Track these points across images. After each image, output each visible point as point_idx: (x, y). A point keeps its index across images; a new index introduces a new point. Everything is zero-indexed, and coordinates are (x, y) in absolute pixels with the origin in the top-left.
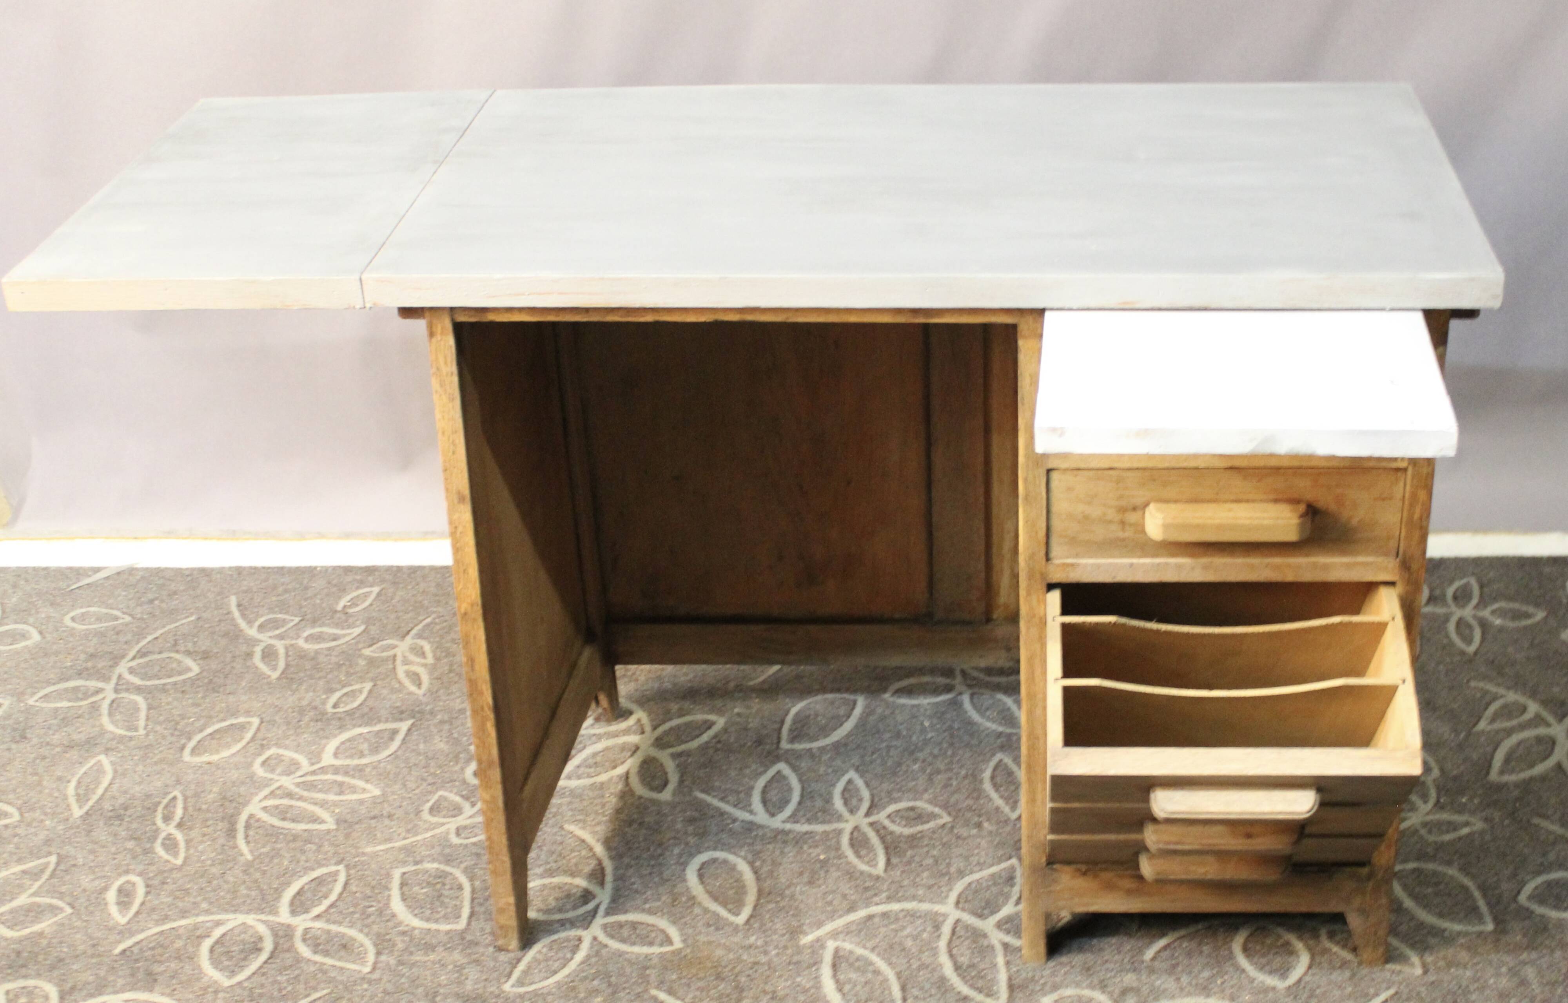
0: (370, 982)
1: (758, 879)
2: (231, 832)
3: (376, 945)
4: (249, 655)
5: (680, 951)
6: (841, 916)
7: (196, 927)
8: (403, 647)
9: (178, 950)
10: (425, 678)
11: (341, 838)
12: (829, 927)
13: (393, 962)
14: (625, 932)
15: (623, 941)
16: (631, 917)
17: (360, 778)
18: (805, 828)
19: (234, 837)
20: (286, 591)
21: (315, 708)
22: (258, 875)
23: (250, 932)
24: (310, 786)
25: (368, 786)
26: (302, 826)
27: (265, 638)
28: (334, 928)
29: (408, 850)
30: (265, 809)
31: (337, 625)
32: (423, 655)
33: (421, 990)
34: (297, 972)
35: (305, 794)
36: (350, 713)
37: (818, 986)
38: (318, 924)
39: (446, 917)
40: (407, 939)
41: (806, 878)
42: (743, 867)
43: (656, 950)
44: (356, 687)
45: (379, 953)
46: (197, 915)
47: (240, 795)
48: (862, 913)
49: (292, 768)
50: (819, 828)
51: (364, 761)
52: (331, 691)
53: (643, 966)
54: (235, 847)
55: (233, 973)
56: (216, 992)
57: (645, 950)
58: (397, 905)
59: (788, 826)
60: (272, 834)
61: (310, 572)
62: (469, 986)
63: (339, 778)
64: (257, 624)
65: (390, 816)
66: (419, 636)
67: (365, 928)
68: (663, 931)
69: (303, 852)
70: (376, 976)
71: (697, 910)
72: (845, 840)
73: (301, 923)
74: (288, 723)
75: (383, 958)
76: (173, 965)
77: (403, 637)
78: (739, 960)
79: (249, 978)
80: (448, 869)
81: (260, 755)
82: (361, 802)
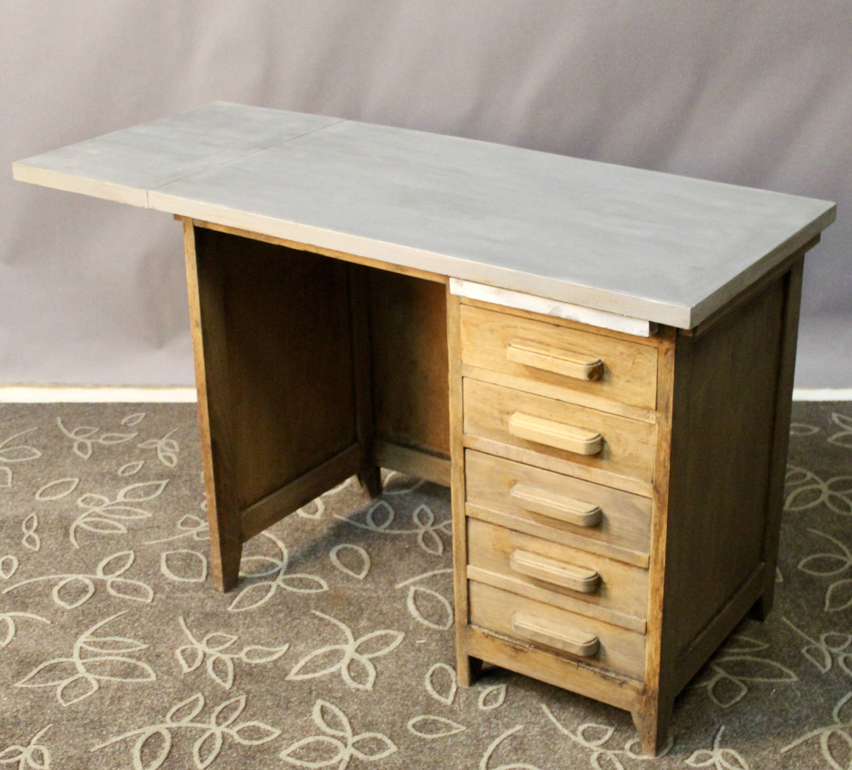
0: (151, 607)
1: (371, 558)
2: (67, 534)
3: (153, 589)
4: (71, 447)
5: (327, 592)
6: (418, 575)
7: (49, 581)
8: (161, 443)
9: (40, 591)
10: (175, 460)
11: (130, 537)
12: (411, 580)
13: (163, 597)
14: (296, 583)
15: (294, 586)
16: (298, 575)
17: (140, 508)
18: (398, 532)
19: (68, 537)
20: (89, 415)
21: (111, 473)
22: (83, 556)
23: (81, 583)
24: (112, 512)
25: (145, 512)
26: (106, 532)
27: (80, 439)
28: (129, 581)
29: (170, 544)
30: (85, 523)
31: (122, 432)
32: (173, 447)
33: (180, 610)
34: (109, 602)
35: (109, 516)
36: (132, 476)
37: (405, 607)
38: (120, 580)
39: (193, 576)
40: (171, 586)
41: (398, 557)
42: (362, 552)
43: (313, 591)
44: (134, 463)
45: (155, 593)
46: (49, 575)
47: (71, 516)
48: (430, 574)
49: (99, 503)
50: (405, 532)
51: (141, 500)
52: (120, 465)
53: (307, 598)
54: (69, 542)
55: (72, 603)
56: (63, 612)
57: (307, 591)
58: (164, 570)
59: (388, 531)
60: (90, 535)
61: (105, 405)
62: (208, 609)
63: (128, 508)
64: (74, 431)
65: (158, 527)
66: (171, 437)
67: (147, 581)
68: (317, 582)
69: (108, 544)
70: (155, 603)
71: (336, 572)
72: (420, 539)
73: (110, 579)
74: (96, 481)
75: (158, 595)
76: (37, 599)
77: (161, 438)
78: (361, 596)
79: (81, 605)
80: (193, 552)
81: (81, 496)
82: (141, 520)
